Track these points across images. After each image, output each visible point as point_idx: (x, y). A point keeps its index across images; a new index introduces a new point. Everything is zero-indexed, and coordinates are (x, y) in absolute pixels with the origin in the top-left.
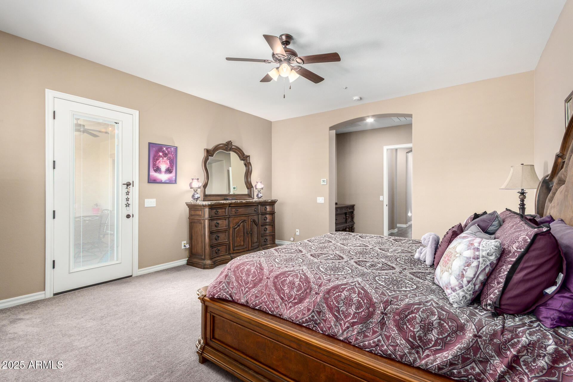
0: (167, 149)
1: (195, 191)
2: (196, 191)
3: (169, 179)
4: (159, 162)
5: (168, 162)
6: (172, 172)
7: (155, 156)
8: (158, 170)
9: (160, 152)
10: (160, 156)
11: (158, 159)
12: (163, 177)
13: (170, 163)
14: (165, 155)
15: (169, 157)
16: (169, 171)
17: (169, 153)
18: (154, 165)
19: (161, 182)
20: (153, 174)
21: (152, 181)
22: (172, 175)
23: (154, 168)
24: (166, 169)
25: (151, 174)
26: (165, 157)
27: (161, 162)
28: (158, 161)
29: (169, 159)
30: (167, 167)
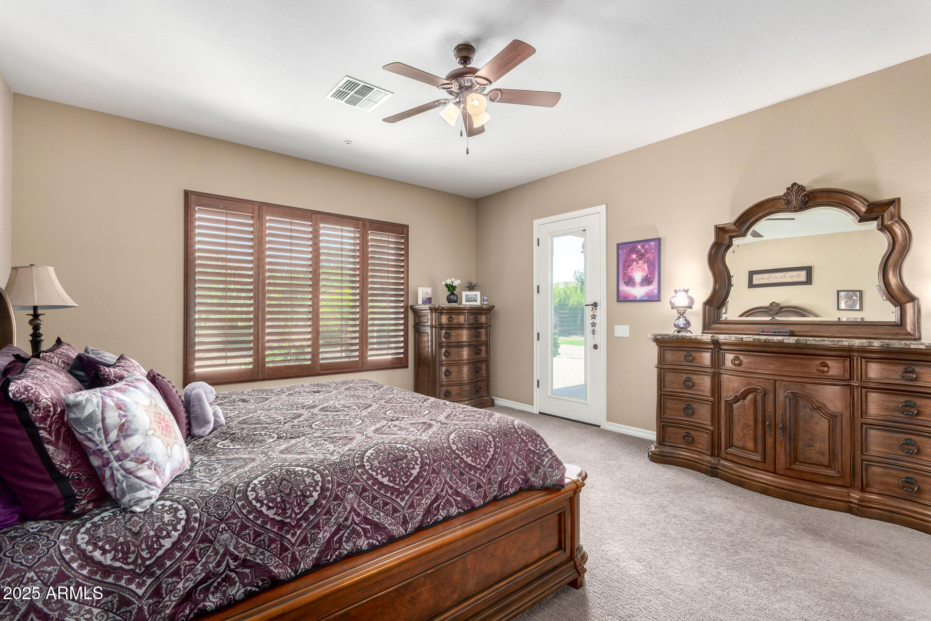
0: (643, 247)
1: (680, 313)
2: (683, 313)
3: (647, 294)
4: (632, 269)
5: (646, 267)
6: (652, 281)
7: (626, 261)
8: (630, 282)
9: (632, 253)
10: (633, 260)
11: (631, 265)
12: (639, 291)
13: (649, 268)
14: (641, 256)
15: (647, 259)
16: (647, 281)
17: (647, 252)
18: (625, 275)
19: (635, 301)
20: (624, 288)
21: (622, 299)
22: (653, 287)
23: (624, 279)
24: (642, 279)
25: (620, 288)
26: (641, 259)
27: (635, 269)
28: (630, 268)
29: (647, 262)
30: (645, 274)
